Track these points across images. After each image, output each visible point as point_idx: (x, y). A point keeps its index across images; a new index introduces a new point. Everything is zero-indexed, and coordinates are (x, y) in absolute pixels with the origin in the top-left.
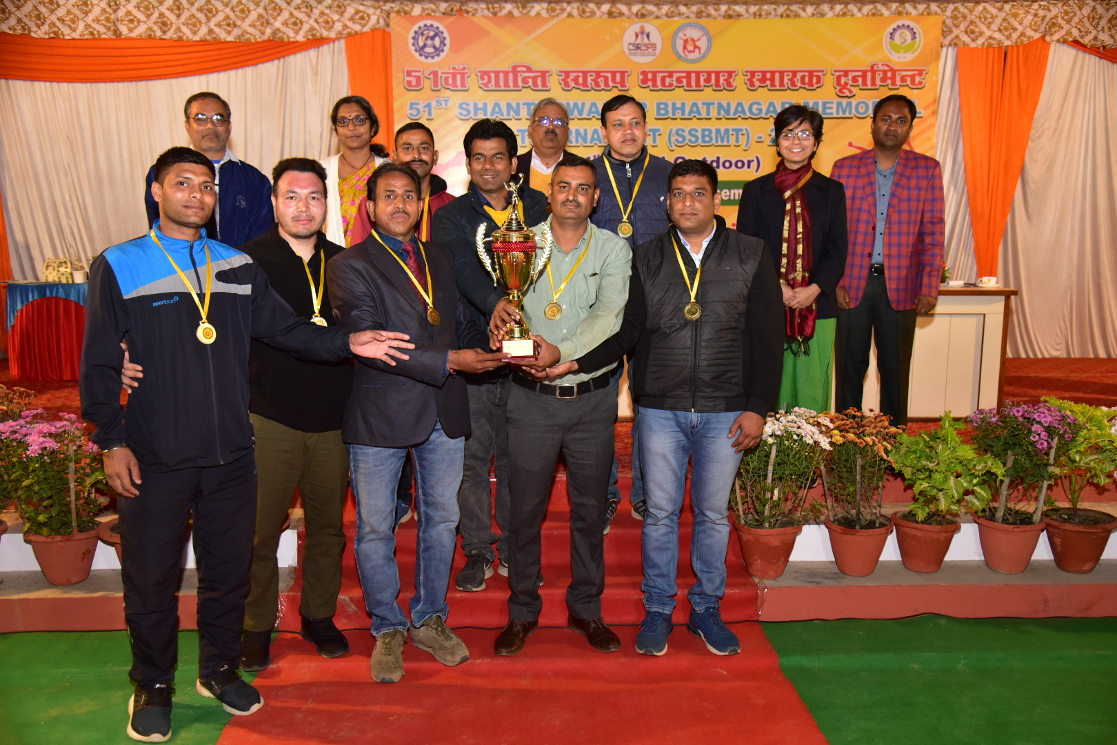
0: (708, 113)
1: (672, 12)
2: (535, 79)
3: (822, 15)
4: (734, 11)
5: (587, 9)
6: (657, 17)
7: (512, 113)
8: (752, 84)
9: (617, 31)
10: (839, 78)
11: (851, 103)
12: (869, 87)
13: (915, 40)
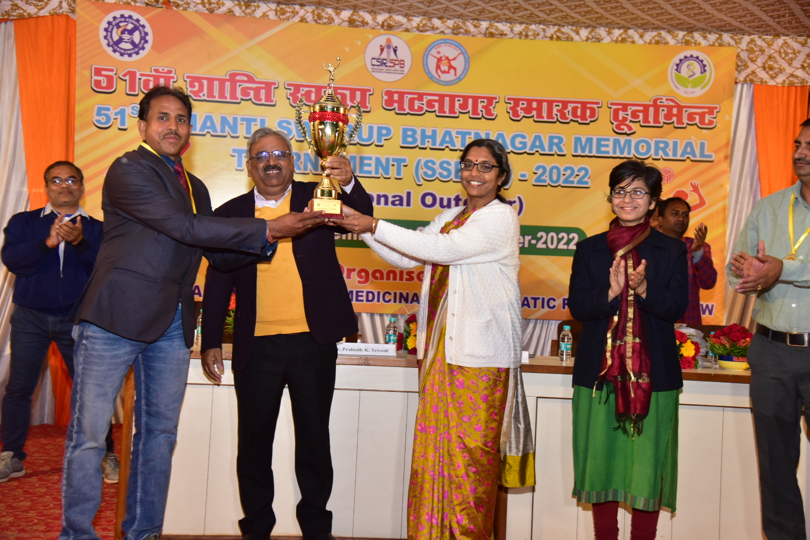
1: (424, 25)
2: (257, 91)
3: (599, 40)
4: (497, 29)
5: (324, 15)
6: (407, 30)
7: (227, 129)
8: (516, 113)
9: (359, 43)
10: (616, 112)
11: (630, 141)
12: (652, 124)
13: (704, 74)
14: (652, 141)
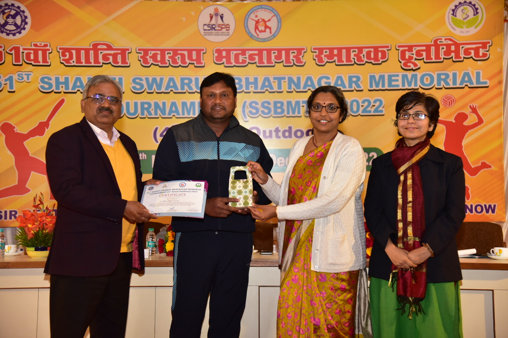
0: (280, 86)
2: (115, 56)
6: (230, 1)
8: (320, 60)
9: (193, 13)
10: (403, 53)
11: (416, 75)
12: (434, 60)
13: (477, 16)
14: (435, 74)
